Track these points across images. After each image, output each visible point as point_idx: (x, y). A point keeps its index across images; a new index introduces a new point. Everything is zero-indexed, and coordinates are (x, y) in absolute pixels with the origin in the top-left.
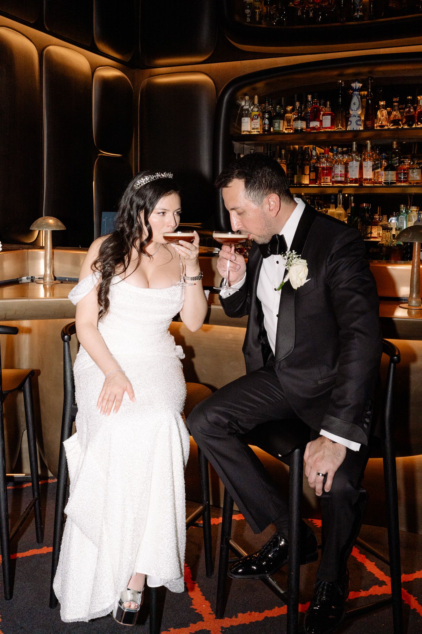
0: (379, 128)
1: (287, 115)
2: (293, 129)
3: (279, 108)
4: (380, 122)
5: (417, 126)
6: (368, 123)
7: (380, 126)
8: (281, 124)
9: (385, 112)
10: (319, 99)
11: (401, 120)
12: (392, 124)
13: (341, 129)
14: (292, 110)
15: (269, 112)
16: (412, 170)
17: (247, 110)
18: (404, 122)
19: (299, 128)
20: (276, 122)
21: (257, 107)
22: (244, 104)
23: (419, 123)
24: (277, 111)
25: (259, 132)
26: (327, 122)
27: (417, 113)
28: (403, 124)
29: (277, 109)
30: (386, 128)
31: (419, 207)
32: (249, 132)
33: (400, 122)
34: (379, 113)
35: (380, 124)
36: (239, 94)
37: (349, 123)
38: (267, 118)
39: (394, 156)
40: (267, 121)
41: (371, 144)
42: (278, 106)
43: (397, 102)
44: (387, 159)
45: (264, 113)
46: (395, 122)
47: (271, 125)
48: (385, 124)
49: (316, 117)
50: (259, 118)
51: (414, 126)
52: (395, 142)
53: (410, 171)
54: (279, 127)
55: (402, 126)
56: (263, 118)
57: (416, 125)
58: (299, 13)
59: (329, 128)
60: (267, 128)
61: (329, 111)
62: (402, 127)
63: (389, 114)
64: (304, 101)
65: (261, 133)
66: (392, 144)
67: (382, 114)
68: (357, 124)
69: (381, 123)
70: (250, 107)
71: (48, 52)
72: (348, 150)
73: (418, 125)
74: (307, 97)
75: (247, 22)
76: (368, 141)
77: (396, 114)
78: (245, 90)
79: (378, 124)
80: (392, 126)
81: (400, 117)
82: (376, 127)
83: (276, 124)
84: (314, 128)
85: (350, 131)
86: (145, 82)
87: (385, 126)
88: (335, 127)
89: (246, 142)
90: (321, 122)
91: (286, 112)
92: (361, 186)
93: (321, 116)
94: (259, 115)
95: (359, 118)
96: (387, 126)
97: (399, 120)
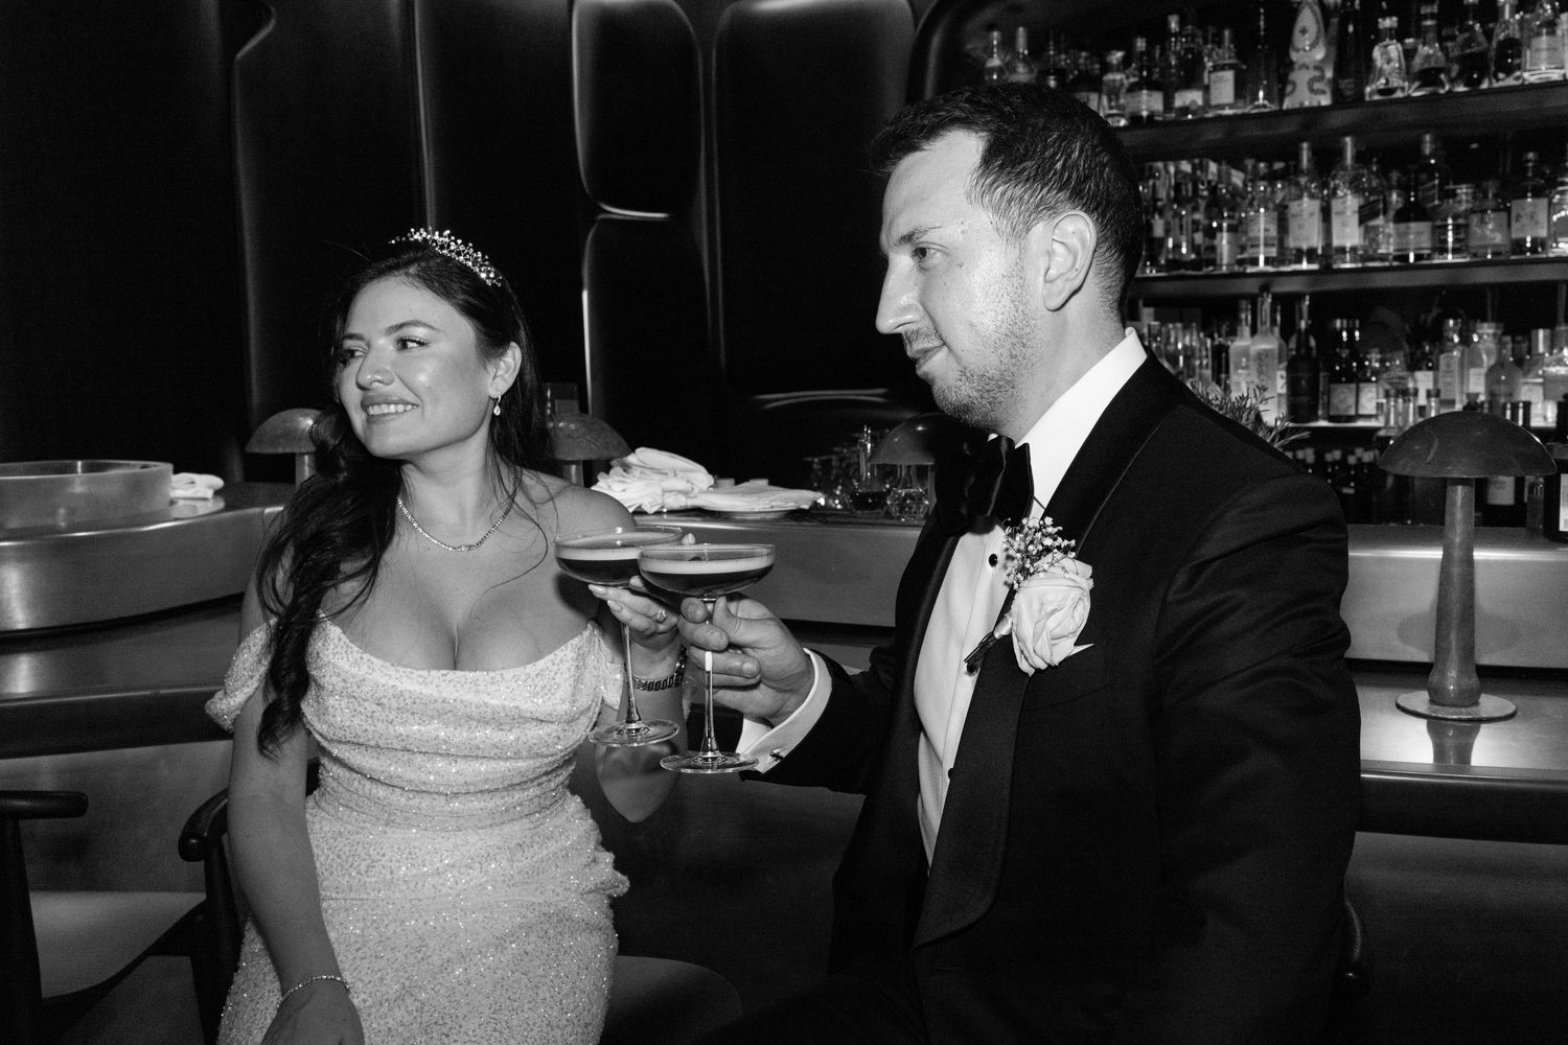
0: (1377, 97)
1: (1110, 77)
2: (1128, 116)
3: (1086, 58)
4: (1383, 81)
5: (1496, 85)
6: (1347, 84)
7: (1381, 92)
9: (1394, 49)
10: (1201, 24)
11: (1447, 71)
12: (1417, 84)
13: (1264, 106)
14: (1125, 64)
15: (1058, 74)
16: (1479, 215)
18: (1454, 74)
19: (1145, 114)
21: (1025, 60)
23: (1501, 76)
24: (1083, 67)
26: (1224, 88)
27: (1494, 44)
28: (1452, 81)
29: (1083, 61)
30: (1399, 94)
31: (1501, 325)
33: (1443, 76)
34: (1377, 53)
35: (1382, 87)
36: (972, 25)
37: (1289, 88)
39: (1424, 177)
41: (1355, 145)
42: (1084, 54)
43: (1432, 16)
44: (1405, 189)
45: (1043, 76)
46: (1428, 77)
48: (1396, 85)
49: (1191, 76)
51: (1485, 85)
52: (1428, 137)
53: (1475, 219)
55: (1447, 88)
57: (1490, 82)
59: (1231, 106)
61: (1230, 58)
62: (1449, 92)
63: (1409, 54)
64: (1159, 35)
66: (1419, 143)
67: (1388, 56)
68: (1312, 90)
69: (1387, 83)
70: (1005, 62)
72: (1287, 168)
73: (1498, 80)
74: (1166, 24)
76: (1348, 140)
77: (1430, 52)
78: (988, 14)
79: (1374, 87)
80: (1419, 88)
81: (1442, 63)
82: (1372, 95)
84: (1185, 110)
85: (1290, 112)
86: (726, 14)
87: (1397, 89)
88: (1248, 103)
90: (1206, 89)
91: (1106, 68)
92: (1327, 269)
93: (1206, 74)
95: (1317, 73)
96: (1403, 89)
97: (1439, 70)
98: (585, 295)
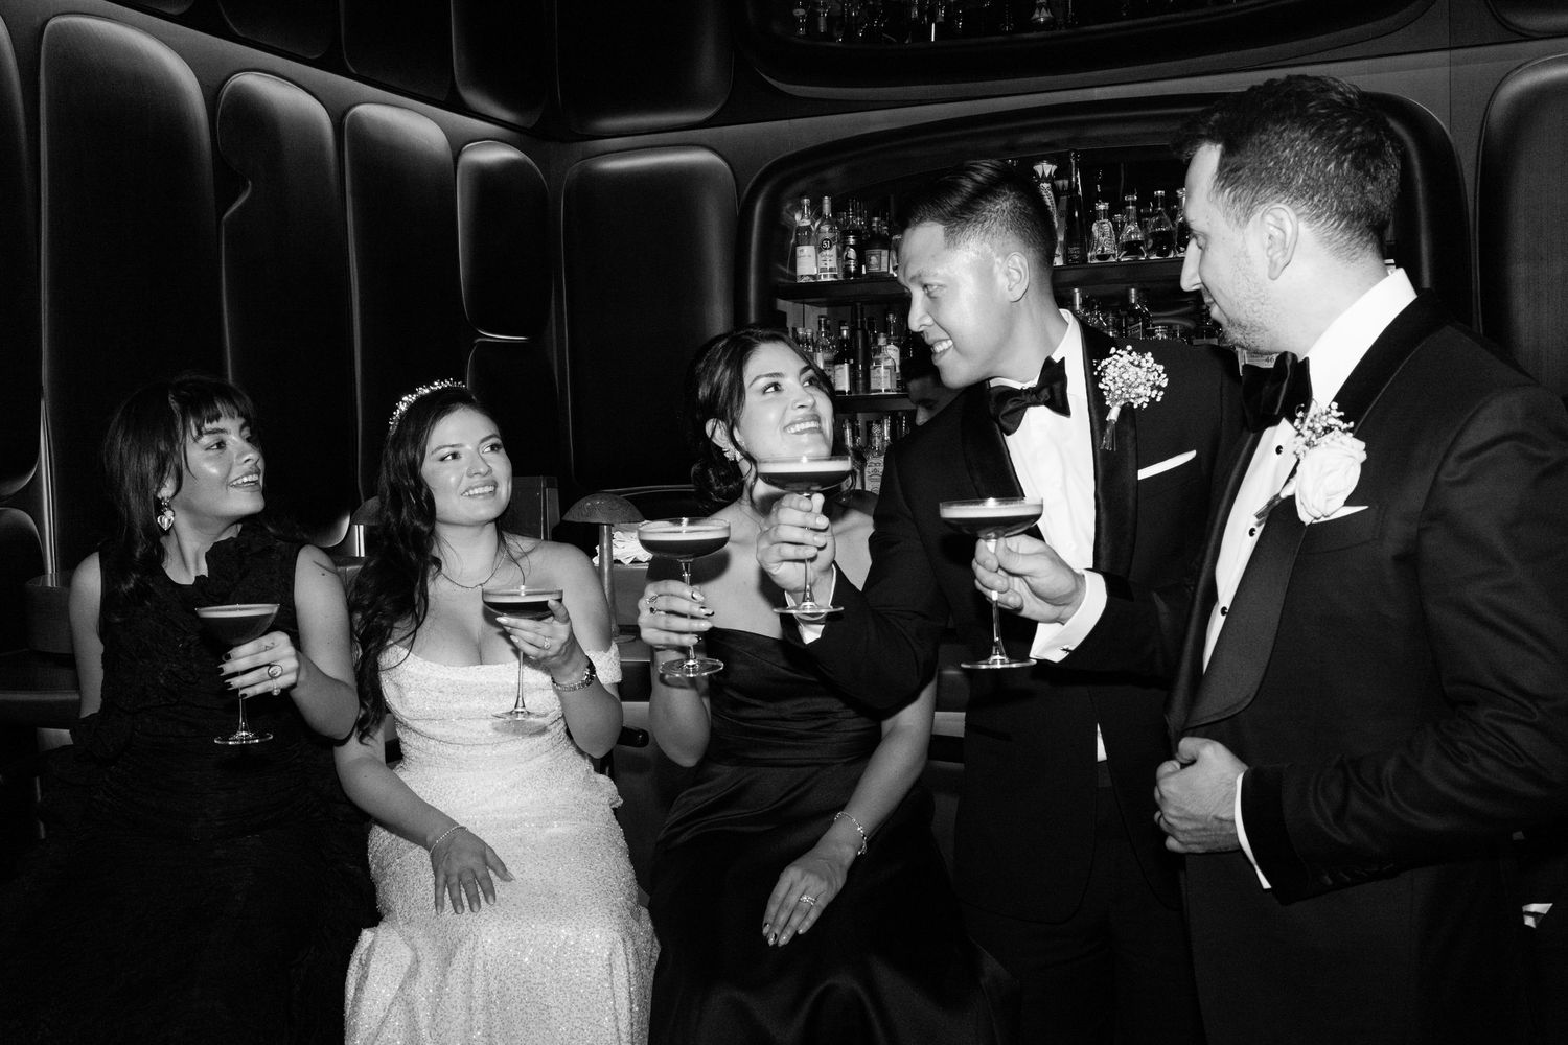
0: (1096, 261)
3: (878, 222)
4: (1099, 248)
6: (1074, 250)
7: (1099, 257)
8: (885, 259)
9: (1107, 226)
11: (1145, 244)
12: (1124, 252)
15: (857, 233)
17: (808, 228)
18: (1150, 246)
20: (872, 255)
21: (830, 221)
22: (802, 220)
24: (875, 229)
25: (835, 276)
27: (1176, 225)
28: (1148, 251)
29: (875, 224)
30: (1112, 260)
32: (814, 277)
33: (1142, 248)
34: (1095, 228)
35: (1099, 253)
36: (787, 193)
38: (851, 246)
39: (1131, 319)
40: (852, 253)
41: (1081, 296)
42: (876, 219)
43: (1134, 203)
45: (845, 234)
46: (1131, 248)
47: (862, 259)
48: (1109, 252)
50: (835, 247)
51: (1171, 256)
52: (1133, 291)
54: (880, 265)
55: (1146, 256)
56: (845, 245)
57: (1175, 253)
58: (915, 13)
60: (853, 269)
62: (1147, 259)
63: (1118, 230)
65: (841, 278)
66: (1127, 296)
67: (1102, 231)
69: (1103, 250)
70: (813, 223)
71: (355, 117)
75: (799, 37)
76: (1076, 290)
77: (1132, 231)
78: (801, 185)
79: (1094, 253)
80: (1125, 255)
81: (1141, 238)
82: (1091, 260)
83: (873, 258)
86: (573, 170)
87: (1110, 255)
89: (807, 300)
94: (834, 239)
96: (1114, 255)
97: (1139, 243)
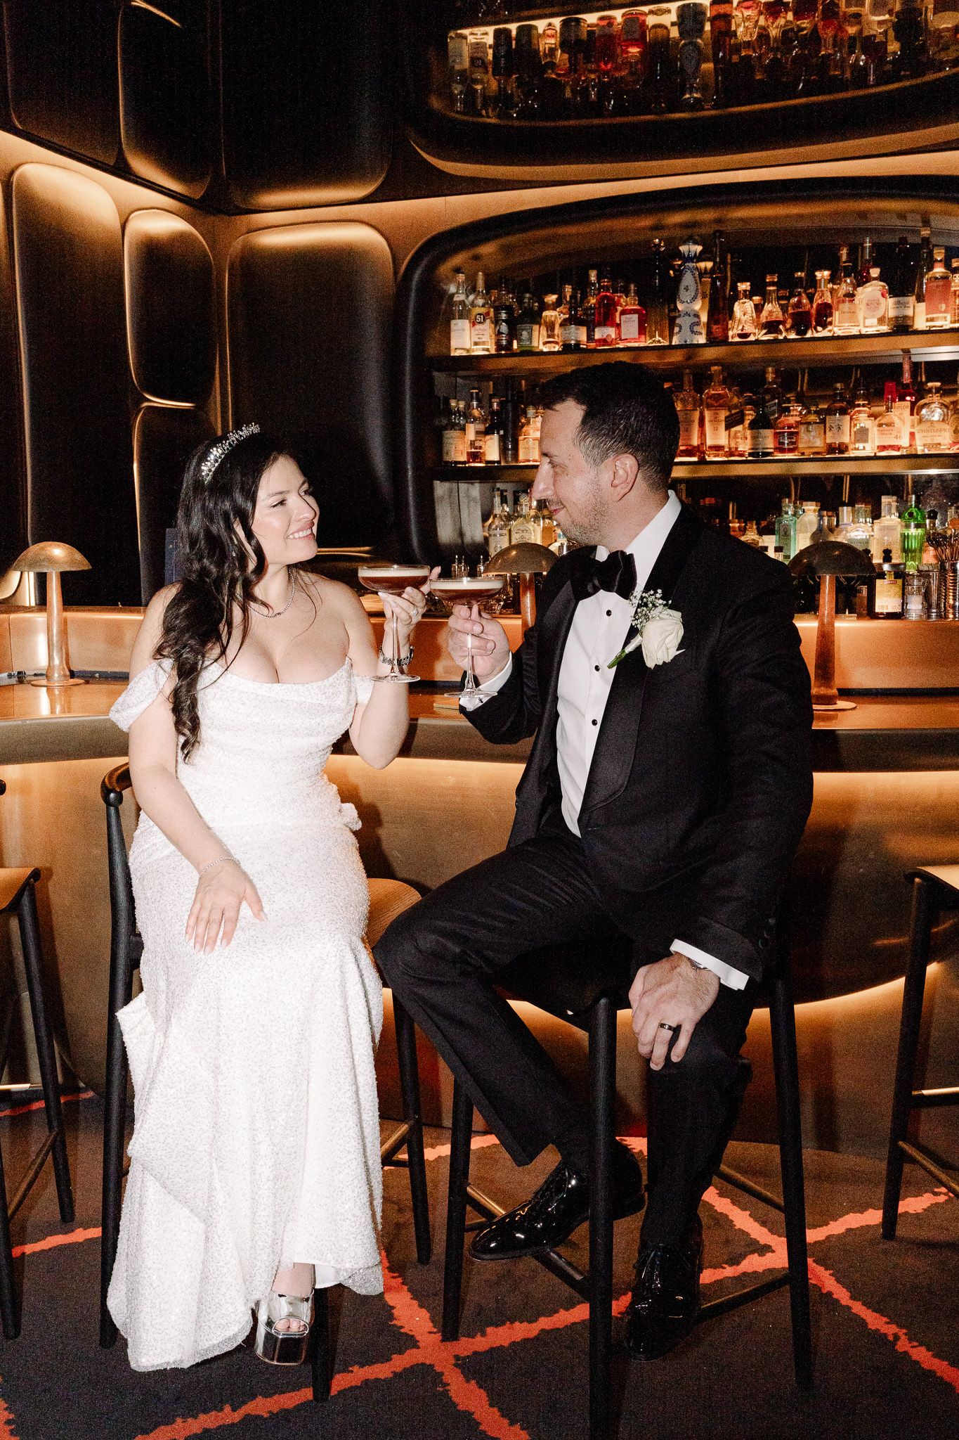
0: (737, 339)
1: (545, 313)
2: (561, 344)
3: (529, 299)
4: (740, 327)
5: (816, 335)
6: (715, 328)
7: (740, 336)
8: (535, 334)
9: (749, 305)
10: (613, 279)
11: (783, 323)
12: (764, 331)
13: (659, 341)
14: (558, 304)
15: (509, 309)
16: (805, 426)
17: (462, 303)
18: (788, 326)
19: (573, 342)
20: (523, 330)
21: (483, 296)
22: (455, 290)
23: (819, 328)
24: (526, 305)
25: (488, 350)
26: (630, 325)
27: (815, 306)
28: (787, 330)
29: (526, 300)
30: (752, 338)
31: (819, 504)
32: (468, 351)
33: (781, 327)
34: (737, 307)
35: (740, 332)
36: (445, 268)
37: (676, 329)
38: (503, 321)
39: (767, 397)
40: (504, 328)
41: (722, 372)
42: (528, 295)
43: (772, 284)
44: (756, 404)
45: (497, 310)
46: (772, 326)
47: (513, 334)
48: (749, 331)
49: (606, 317)
50: (488, 321)
51: (809, 335)
52: (770, 369)
53: (803, 428)
54: (530, 339)
55: (784, 334)
56: (496, 322)
57: (812, 333)
58: (568, 94)
59: (635, 340)
60: (504, 343)
61: (634, 304)
62: (785, 338)
63: (759, 308)
64: (582, 286)
65: (493, 352)
66: (764, 372)
67: (743, 310)
68: (692, 332)
69: (742, 330)
70: (468, 296)
71: (23, 178)
72: (674, 386)
73: (817, 332)
74: (588, 276)
75: (458, 112)
76: (717, 368)
77: (772, 309)
78: (458, 260)
79: (734, 331)
80: (765, 334)
81: (781, 317)
82: (732, 338)
83: (525, 333)
84: (604, 341)
85: (677, 347)
86: (238, 244)
87: (750, 334)
88: (648, 338)
89: (461, 373)
90: (618, 326)
91: (544, 307)
92: (702, 462)
93: (618, 314)
94: (488, 313)
95: (696, 320)
96: (755, 334)
97: (779, 322)
98: (135, 466)
